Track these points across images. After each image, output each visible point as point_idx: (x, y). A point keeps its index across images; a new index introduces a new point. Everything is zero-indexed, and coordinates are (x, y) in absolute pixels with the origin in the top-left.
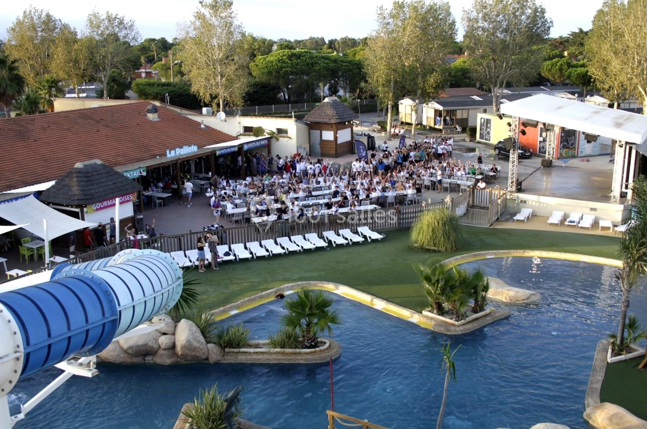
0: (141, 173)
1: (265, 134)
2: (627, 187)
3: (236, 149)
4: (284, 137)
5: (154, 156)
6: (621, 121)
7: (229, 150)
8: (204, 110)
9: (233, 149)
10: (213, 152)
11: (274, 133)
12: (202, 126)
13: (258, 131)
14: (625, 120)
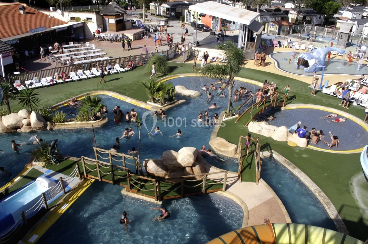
0: (16, 41)
1: (81, 20)
2: (244, 44)
3: (66, 28)
4: (90, 22)
5: (24, 33)
6: (243, 15)
7: (63, 29)
8: (51, 8)
9: (65, 29)
10: (55, 30)
11: (85, 20)
12: (50, 17)
13: (78, 19)
14: (245, 14)
